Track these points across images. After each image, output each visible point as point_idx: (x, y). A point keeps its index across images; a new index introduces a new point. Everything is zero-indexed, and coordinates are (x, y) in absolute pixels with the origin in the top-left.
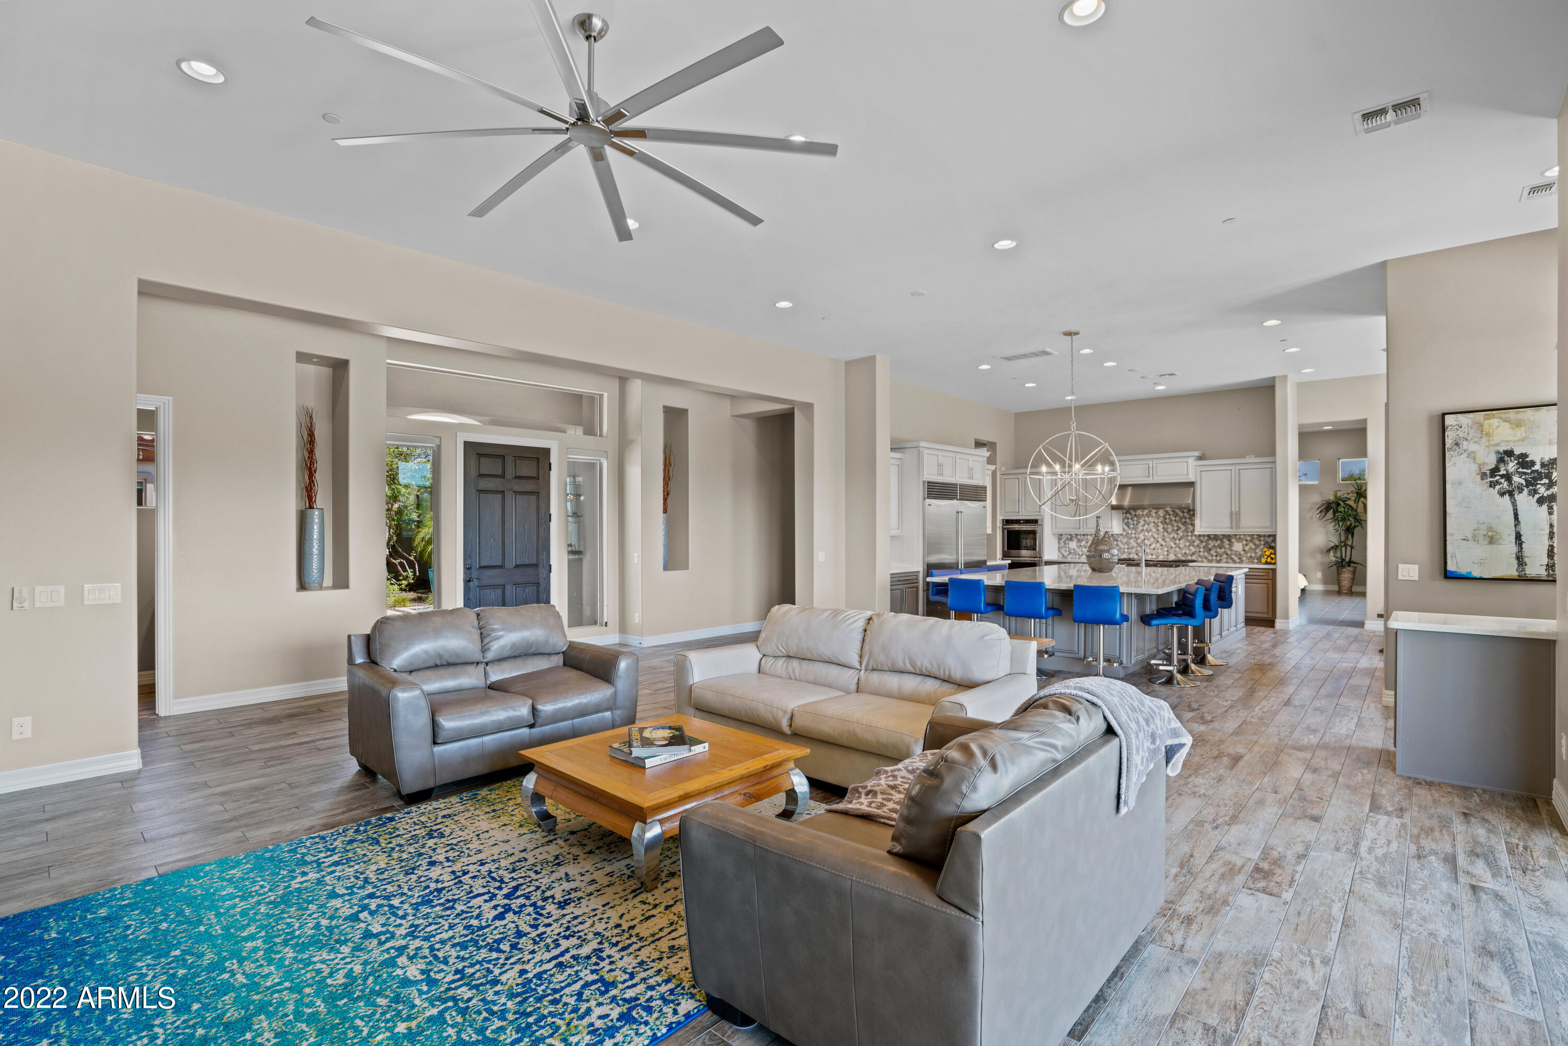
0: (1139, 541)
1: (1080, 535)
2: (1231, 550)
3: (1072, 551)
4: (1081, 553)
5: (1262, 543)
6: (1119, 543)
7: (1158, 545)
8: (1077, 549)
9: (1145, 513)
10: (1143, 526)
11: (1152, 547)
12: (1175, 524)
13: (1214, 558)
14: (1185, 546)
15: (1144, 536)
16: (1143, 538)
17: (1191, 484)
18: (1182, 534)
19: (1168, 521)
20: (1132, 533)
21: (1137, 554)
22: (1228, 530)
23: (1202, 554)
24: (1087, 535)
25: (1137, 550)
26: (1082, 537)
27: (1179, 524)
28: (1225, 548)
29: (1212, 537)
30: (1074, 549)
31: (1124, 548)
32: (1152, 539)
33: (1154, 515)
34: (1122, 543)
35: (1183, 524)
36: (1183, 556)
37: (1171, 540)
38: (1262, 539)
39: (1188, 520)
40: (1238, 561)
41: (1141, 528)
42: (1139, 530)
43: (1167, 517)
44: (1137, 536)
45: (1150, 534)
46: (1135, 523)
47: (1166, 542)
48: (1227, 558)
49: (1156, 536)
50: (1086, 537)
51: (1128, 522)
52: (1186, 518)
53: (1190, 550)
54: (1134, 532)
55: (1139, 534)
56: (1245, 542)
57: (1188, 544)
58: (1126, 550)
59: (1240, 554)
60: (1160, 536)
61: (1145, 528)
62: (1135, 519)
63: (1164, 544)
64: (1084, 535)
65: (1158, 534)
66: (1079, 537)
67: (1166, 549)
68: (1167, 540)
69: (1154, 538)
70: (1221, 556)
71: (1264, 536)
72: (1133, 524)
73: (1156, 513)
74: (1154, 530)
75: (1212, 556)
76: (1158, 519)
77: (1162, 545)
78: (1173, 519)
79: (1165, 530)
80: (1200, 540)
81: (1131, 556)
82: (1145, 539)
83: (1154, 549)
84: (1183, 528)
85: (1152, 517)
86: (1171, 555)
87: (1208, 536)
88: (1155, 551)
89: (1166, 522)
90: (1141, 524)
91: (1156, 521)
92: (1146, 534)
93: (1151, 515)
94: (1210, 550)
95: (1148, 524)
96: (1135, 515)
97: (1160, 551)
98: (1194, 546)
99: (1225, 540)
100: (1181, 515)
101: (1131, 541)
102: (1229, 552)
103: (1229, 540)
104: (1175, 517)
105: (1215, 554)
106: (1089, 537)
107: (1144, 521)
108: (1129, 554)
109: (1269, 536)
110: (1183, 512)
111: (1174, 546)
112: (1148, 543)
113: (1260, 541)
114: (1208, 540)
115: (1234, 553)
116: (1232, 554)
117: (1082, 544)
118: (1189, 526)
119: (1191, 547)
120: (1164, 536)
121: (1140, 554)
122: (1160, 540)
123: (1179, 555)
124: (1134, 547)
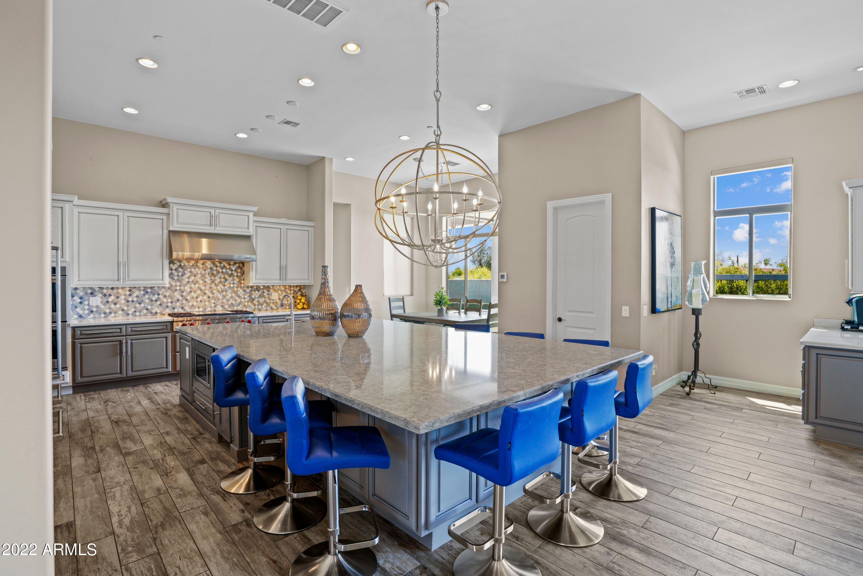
0: (184, 294)
1: (107, 288)
2: (270, 299)
3: (94, 309)
4: (108, 311)
5: (292, 292)
6: (161, 296)
7: (205, 297)
8: (102, 307)
9: (191, 264)
10: (189, 278)
11: (199, 300)
12: (223, 276)
13: (257, 307)
14: (232, 296)
15: (191, 288)
16: (189, 290)
17: (248, 237)
18: (228, 286)
19: (215, 272)
20: (176, 286)
21: (182, 308)
22: (278, 281)
24: (118, 288)
25: (182, 304)
26: (110, 291)
27: (226, 276)
28: (265, 298)
29: (255, 287)
30: (97, 307)
31: (167, 302)
32: (199, 292)
33: (201, 266)
34: (165, 296)
35: (230, 276)
36: (230, 307)
37: (219, 291)
38: (292, 288)
39: (234, 272)
40: (275, 308)
41: (187, 280)
42: (184, 282)
43: (215, 268)
44: (182, 288)
45: (197, 286)
46: (180, 274)
47: (213, 294)
48: (266, 307)
49: (203, 288)
50: (115, 291)
51: (172, 274)
52: (232, 270)
54: (178, 284)
55: (185, 286)
56: (280, 292)
57: (234, 295)
58: (169, 304)
59: (276, 302)
60: (207, 287)
61: (191, 280)
62: (180, 270)
63: (211, 296)
64: (112, 289)
65: (205, 286)
66: (105, 291)
67: (213, 301)
68: (215, 291)
69: (201, 290)
70: (262, 305)
71: (294, 286)
72: (178, 276)
73: (203, 264)
74: (201, 282)
75: (255, 305)
76: (205, 270)
77: (209, 297)
78: (221, 271)
79: (213, 282)
80: (245, 291)
81: (176, 311)
82: (191, 292)
83: (201, 301)
84: (230, 279)
85: (199, 268)
86: (219, 306)
87: (252, 287)
88: (203, 304)
89: (213, 274)
90: (187, 276)
91: (203, 272)
92: (193, 286)
93: (197, 266)
94: (253, 300)
95: (195, 276)
96: (180, 266)
97: (207, 303)
98: (239, 297)
99: (265, 291)
100: (228, 267)
101: (176, 294)
102: (268, 301)
103: (268, 291)
104: (222, 269)
105: (257, 303)
106: (120, 291)
107: (191, 272)
108: (174, 308)
109: (297, 286)
110: (230, 265)
112: (195, 296)
113: (291, 290)
114: (251, 291)
115: (271, 301)
116: (270, 303)
117: (110, 299)
118: (235, 278)
119: (237, 298)
120: (211, 288)
121: (186, 308)
122: (207, 292)
123: (226, 306)
124: (178, 300)
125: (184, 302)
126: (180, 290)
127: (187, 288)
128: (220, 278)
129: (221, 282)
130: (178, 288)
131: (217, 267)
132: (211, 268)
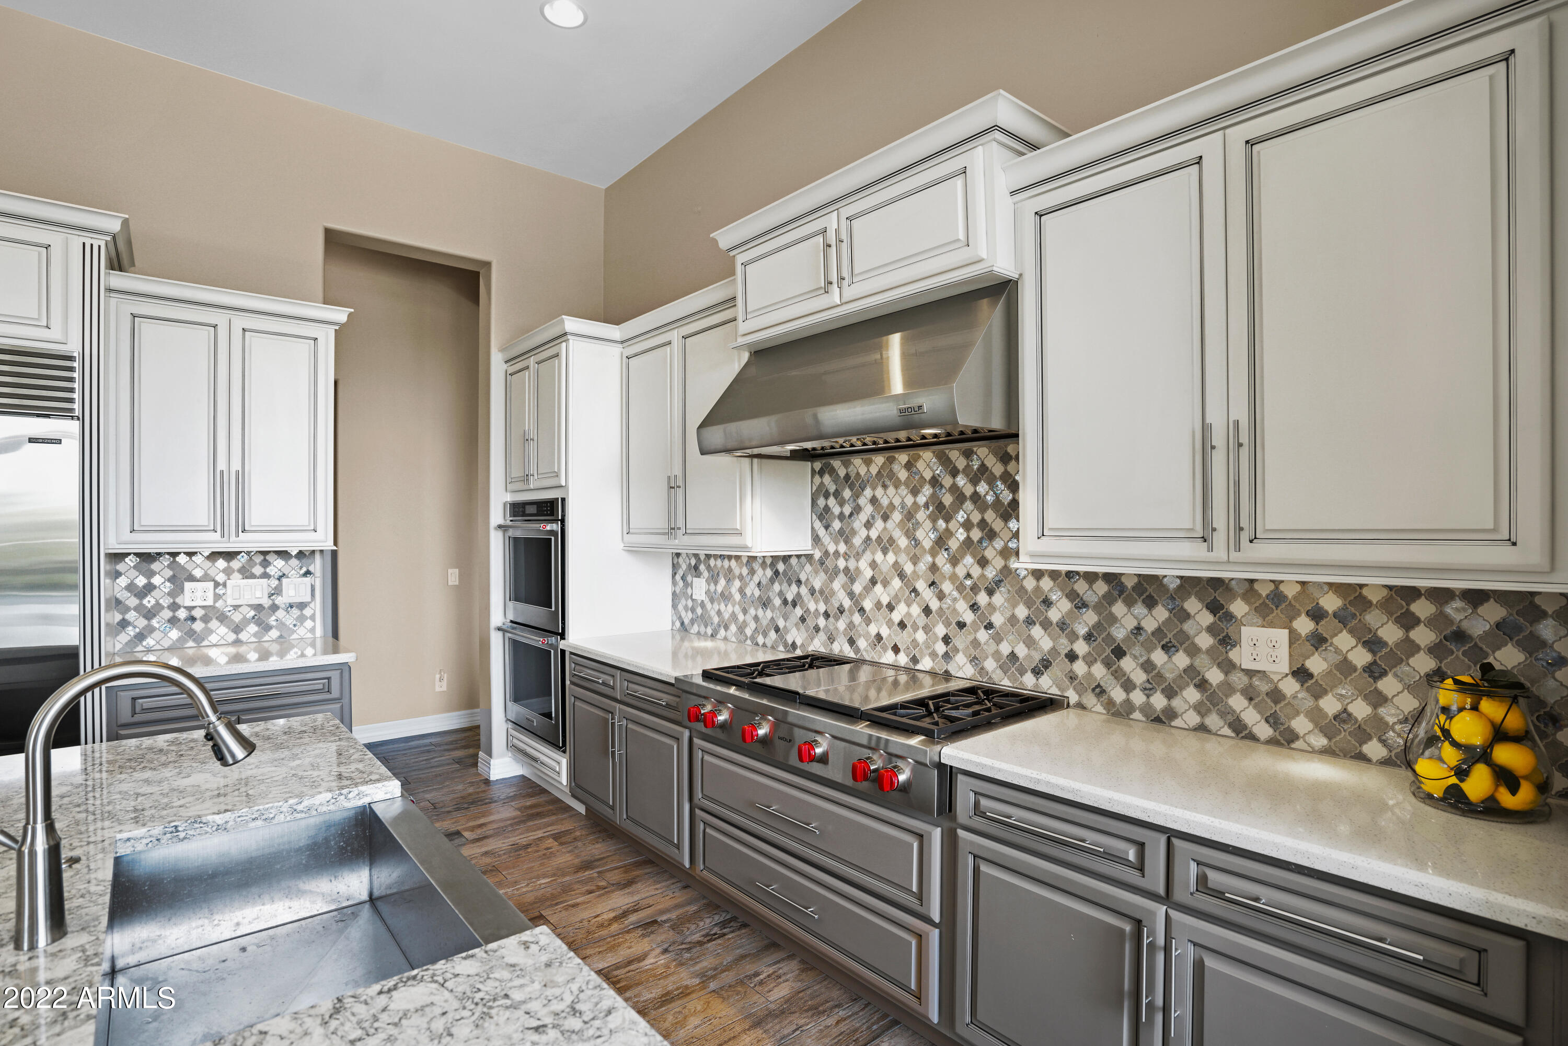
1: (716, 556)
2: (1228, 667)
5: (1423, 636)
6: (803, 591)
7: (916, 610)
8: (709, 605)
9: (874, 470)
10: (868, 525)
11: (896, 616)
12: (976, 517)
13: (1138, 697)
14: (1013, 620)
15: (874, 564)
16: (869, 573)
19: (948, 500)
20: (836, 554)
21: (852, 642)
23: (1079, 668)
25: (851, 625)
27: (990, 516)
28: (1193, 651)
29: (1129, 583)
30: (702, 604)
31: (817, 613)
32: (896, 583)
33: (903, 475)
34: (813, 592)
38: (1422, 608)
40: (1264, 731)
41: (863, 533)
42: (857, 541)
43: (947, 481)
44: (852, 564)
45: (892, 558)
46: (847, 510)
47: (941, 596)
48: (1199, 708)
49: (908, 568)
50: (726, 564)
51: (827, 509)
53: (1030, 642)
54: (842, 547)
55: (858, 556)
56: (1304, 625)
57: (1022, 612)
58: (818, 623)
59: (1276, 695)
60: (922, 567)
61: (874, 534)
62: (846, 493)
63: (934, 605)
65: (915, 560)
66: (712, 564)
67: (941, 630)
68: (947, 587)
69: (902, 576)
70: (1170, 693)
71: (1441, 596)
72: (841, 517)
73: (909, 466)
74: (904, 542)
75: (1128, 686)
76: (915, 492)
77: (927, 611)
78: (969, 490)
79: (941, 542)
80: (1072, 596)
82: (874, 581)
83: (902, 625)
85: (898, 484)
86: (960, 659)
87: (1109, 578)
88: (908, 635)
89: (940, 507)
90: (863, 517)
91: (909, 500)
92: (879, 557)
93: (892, 475)
94: (1119, 653)
95: (886, 517)
96: (846, 478)
97: (920, 636)
98: (1046, 625)
99: (1192, 605)
101: (836, 585)
102: (1215, 676)
103: (1214, 607)
104: (974, 480)
105: (1139, 677)
107: (874, 501)
111: (968, 617)
112: (885, 599)
113: (1408, 621)
114: (1109, 599)
115: (1238, 679)
116: (1228, 689)
119: (1037, 631)
120: (934, 568)
121: (862, 643)
122: (921, 585)
123: (990, 664)
124: (841, 611)
125: (857, 619)
126: (847, 570)
127: (863, 564)
128: (967, 525)
129: (968, 542)
130: (841, 563)
131: (954, 473)
132: (935, 482)
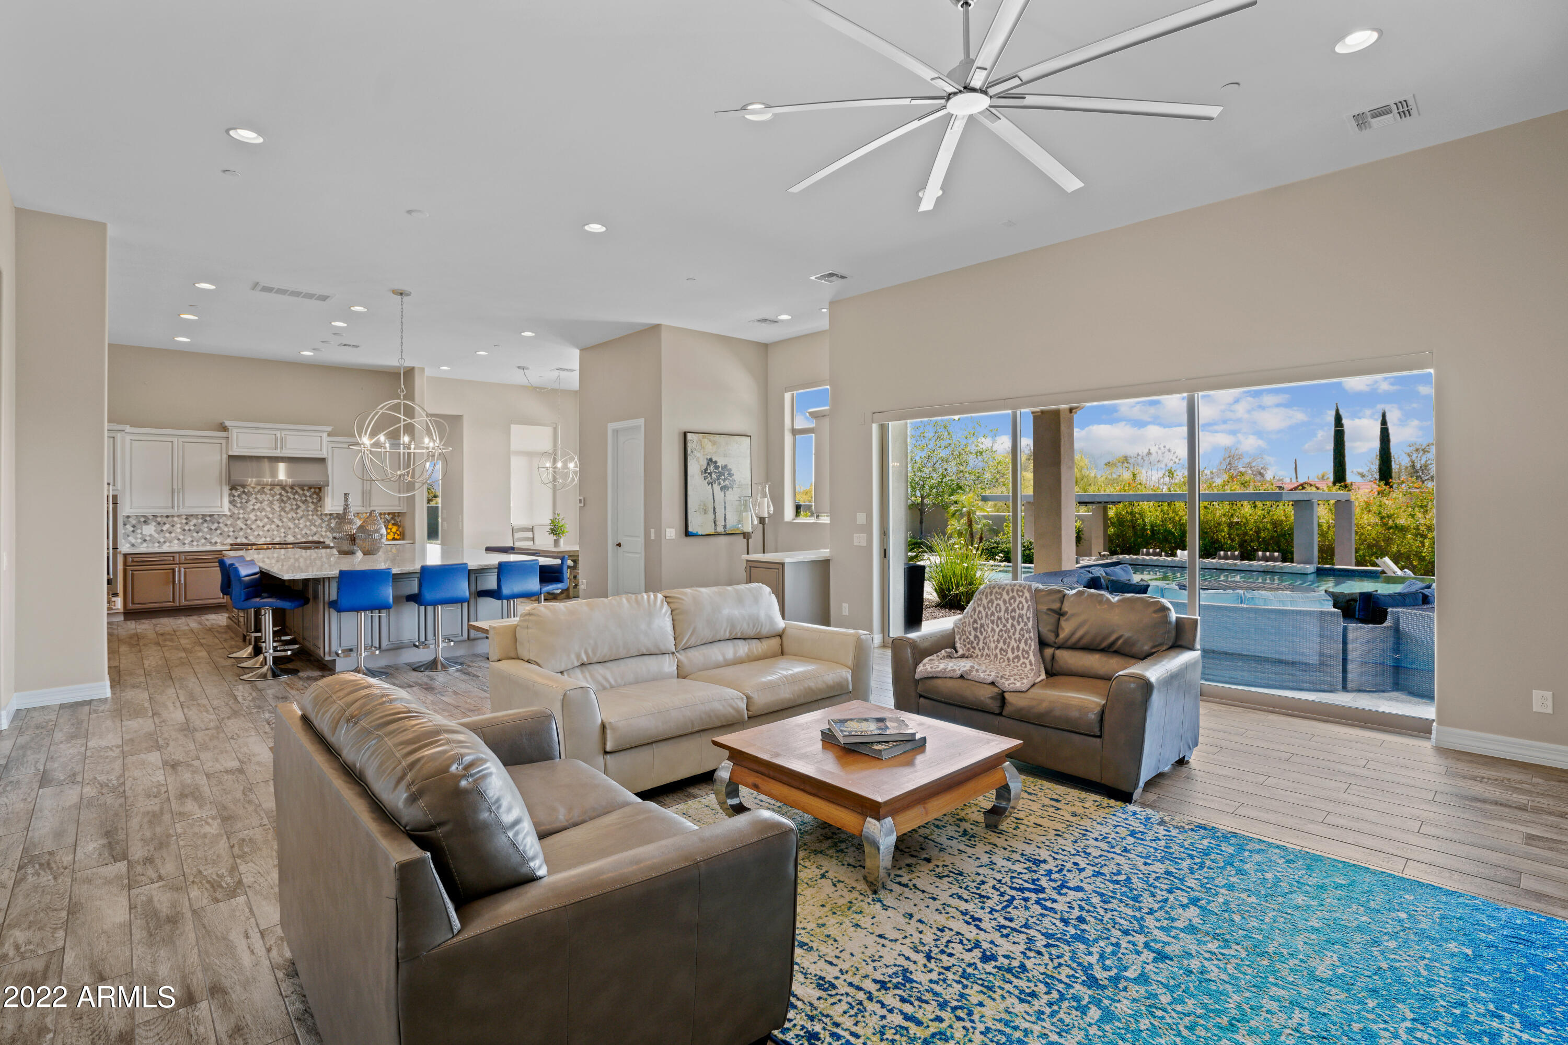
0: (249, 522)
1: (162, 516)
3: (148, 538)
4: (162, 540)
6: (221, 525)
7: (273, 526)
8: (156, 536)
9: (256, 490)
10: (254, 505)
11: (266, 529)
12: (294, 503)
14: (306, 526)
15: (256, 516)
16: (254, 518)
17: (323, 460)
18: (301, 513)
19: (285, 499)
20: (239, 513)
21: (246, 538)
22: (361, 508)
23: (324, 534)
24: (173, 516)
25: (246, 533)
26: (165, 520)
27: (299, 503)
29: (335, 516)
30: (151, 535)
31: (229, 531)
32: (266, 520)
33: (268, 492)
34: (226, 525)
35: (303, 503)
36: (303, 537)
37: (289, 520)
39: (308, 498)
41: (252, 507)
42: (248, 510)
43: (285, 495)
44: (246, 516)
45: (263, 513)
46: (244, 501)
47: (283, 522)
49: (271, 516)
50: (170, 519)
51: (234, 500)
52: (306, 496)
53: (310, 530)
54: (241, 511)
55: (249, 513)
57: (308, 524)
58: (231, 534)
61: (256, 507)
62: (244, 496)
63: (280, 524)
64: (167, 517)
65: (273, 514)
66: (159, 519)
67: (283, 530)
68: (285, 520)
69: (268, 518)
71: (385, 514)
72: (241, 503)
73: (270, 489)
74: (268, 509)
76: (273, 496)
77: (278, 526)
78: (292, 496)
79: (283, 509)
80: (322, 519)
81: (239, 541)
82: (256, 520)
83: (268, 531)
84: (303, 507)
85: (266, 494)
86: (290, 537)
87: (331, 514)
88: (270, 533)
89: (282, 501)
90: (251, 503)
91: (271, 499)
92: (258, 513)
93: (263, 492)
95: (261, 503)
96: (244, 492)
97: (275, 533)
98: (315, 526)
100: (301, 492)
101: (239, 522)
104: (294, 494)
106: (176, 519)
107: (256, 498)
108: (236, 538)
109: (389, 514)
110: (303, 490)
111: (293, 526)
112: (261, 524)
114: (330, 519)
117: (165, 528)
118: (310, 505)
119: (312, 527)
120: (280, 515)
121: (251, 538)
122: (275, 520)
123: (299, 536)
124: (241, 529)
125: (249, 531)
126: (243, 518)
127: (251, 516)
128: (292, 505)
129: (292, 509)
130: (241, 516)
131: (287, 492)
132: (280, 494)
